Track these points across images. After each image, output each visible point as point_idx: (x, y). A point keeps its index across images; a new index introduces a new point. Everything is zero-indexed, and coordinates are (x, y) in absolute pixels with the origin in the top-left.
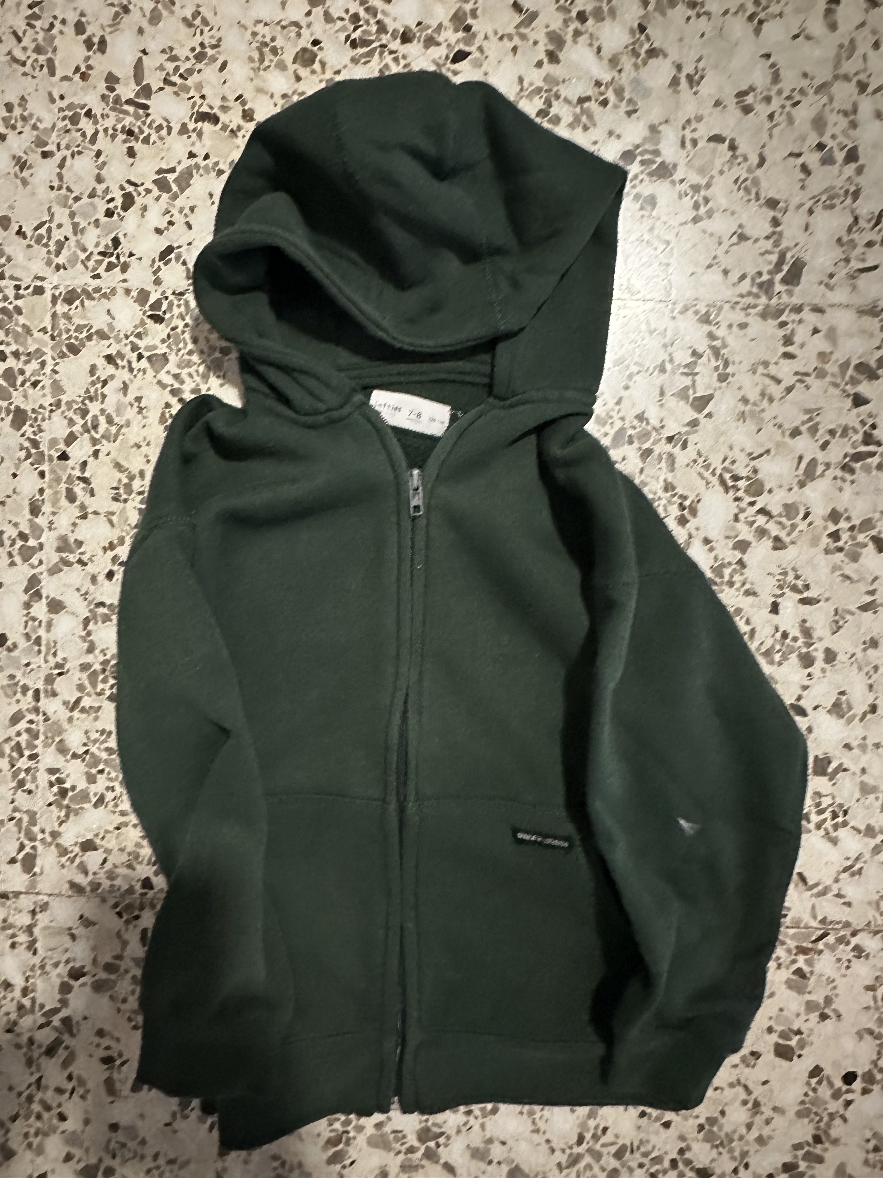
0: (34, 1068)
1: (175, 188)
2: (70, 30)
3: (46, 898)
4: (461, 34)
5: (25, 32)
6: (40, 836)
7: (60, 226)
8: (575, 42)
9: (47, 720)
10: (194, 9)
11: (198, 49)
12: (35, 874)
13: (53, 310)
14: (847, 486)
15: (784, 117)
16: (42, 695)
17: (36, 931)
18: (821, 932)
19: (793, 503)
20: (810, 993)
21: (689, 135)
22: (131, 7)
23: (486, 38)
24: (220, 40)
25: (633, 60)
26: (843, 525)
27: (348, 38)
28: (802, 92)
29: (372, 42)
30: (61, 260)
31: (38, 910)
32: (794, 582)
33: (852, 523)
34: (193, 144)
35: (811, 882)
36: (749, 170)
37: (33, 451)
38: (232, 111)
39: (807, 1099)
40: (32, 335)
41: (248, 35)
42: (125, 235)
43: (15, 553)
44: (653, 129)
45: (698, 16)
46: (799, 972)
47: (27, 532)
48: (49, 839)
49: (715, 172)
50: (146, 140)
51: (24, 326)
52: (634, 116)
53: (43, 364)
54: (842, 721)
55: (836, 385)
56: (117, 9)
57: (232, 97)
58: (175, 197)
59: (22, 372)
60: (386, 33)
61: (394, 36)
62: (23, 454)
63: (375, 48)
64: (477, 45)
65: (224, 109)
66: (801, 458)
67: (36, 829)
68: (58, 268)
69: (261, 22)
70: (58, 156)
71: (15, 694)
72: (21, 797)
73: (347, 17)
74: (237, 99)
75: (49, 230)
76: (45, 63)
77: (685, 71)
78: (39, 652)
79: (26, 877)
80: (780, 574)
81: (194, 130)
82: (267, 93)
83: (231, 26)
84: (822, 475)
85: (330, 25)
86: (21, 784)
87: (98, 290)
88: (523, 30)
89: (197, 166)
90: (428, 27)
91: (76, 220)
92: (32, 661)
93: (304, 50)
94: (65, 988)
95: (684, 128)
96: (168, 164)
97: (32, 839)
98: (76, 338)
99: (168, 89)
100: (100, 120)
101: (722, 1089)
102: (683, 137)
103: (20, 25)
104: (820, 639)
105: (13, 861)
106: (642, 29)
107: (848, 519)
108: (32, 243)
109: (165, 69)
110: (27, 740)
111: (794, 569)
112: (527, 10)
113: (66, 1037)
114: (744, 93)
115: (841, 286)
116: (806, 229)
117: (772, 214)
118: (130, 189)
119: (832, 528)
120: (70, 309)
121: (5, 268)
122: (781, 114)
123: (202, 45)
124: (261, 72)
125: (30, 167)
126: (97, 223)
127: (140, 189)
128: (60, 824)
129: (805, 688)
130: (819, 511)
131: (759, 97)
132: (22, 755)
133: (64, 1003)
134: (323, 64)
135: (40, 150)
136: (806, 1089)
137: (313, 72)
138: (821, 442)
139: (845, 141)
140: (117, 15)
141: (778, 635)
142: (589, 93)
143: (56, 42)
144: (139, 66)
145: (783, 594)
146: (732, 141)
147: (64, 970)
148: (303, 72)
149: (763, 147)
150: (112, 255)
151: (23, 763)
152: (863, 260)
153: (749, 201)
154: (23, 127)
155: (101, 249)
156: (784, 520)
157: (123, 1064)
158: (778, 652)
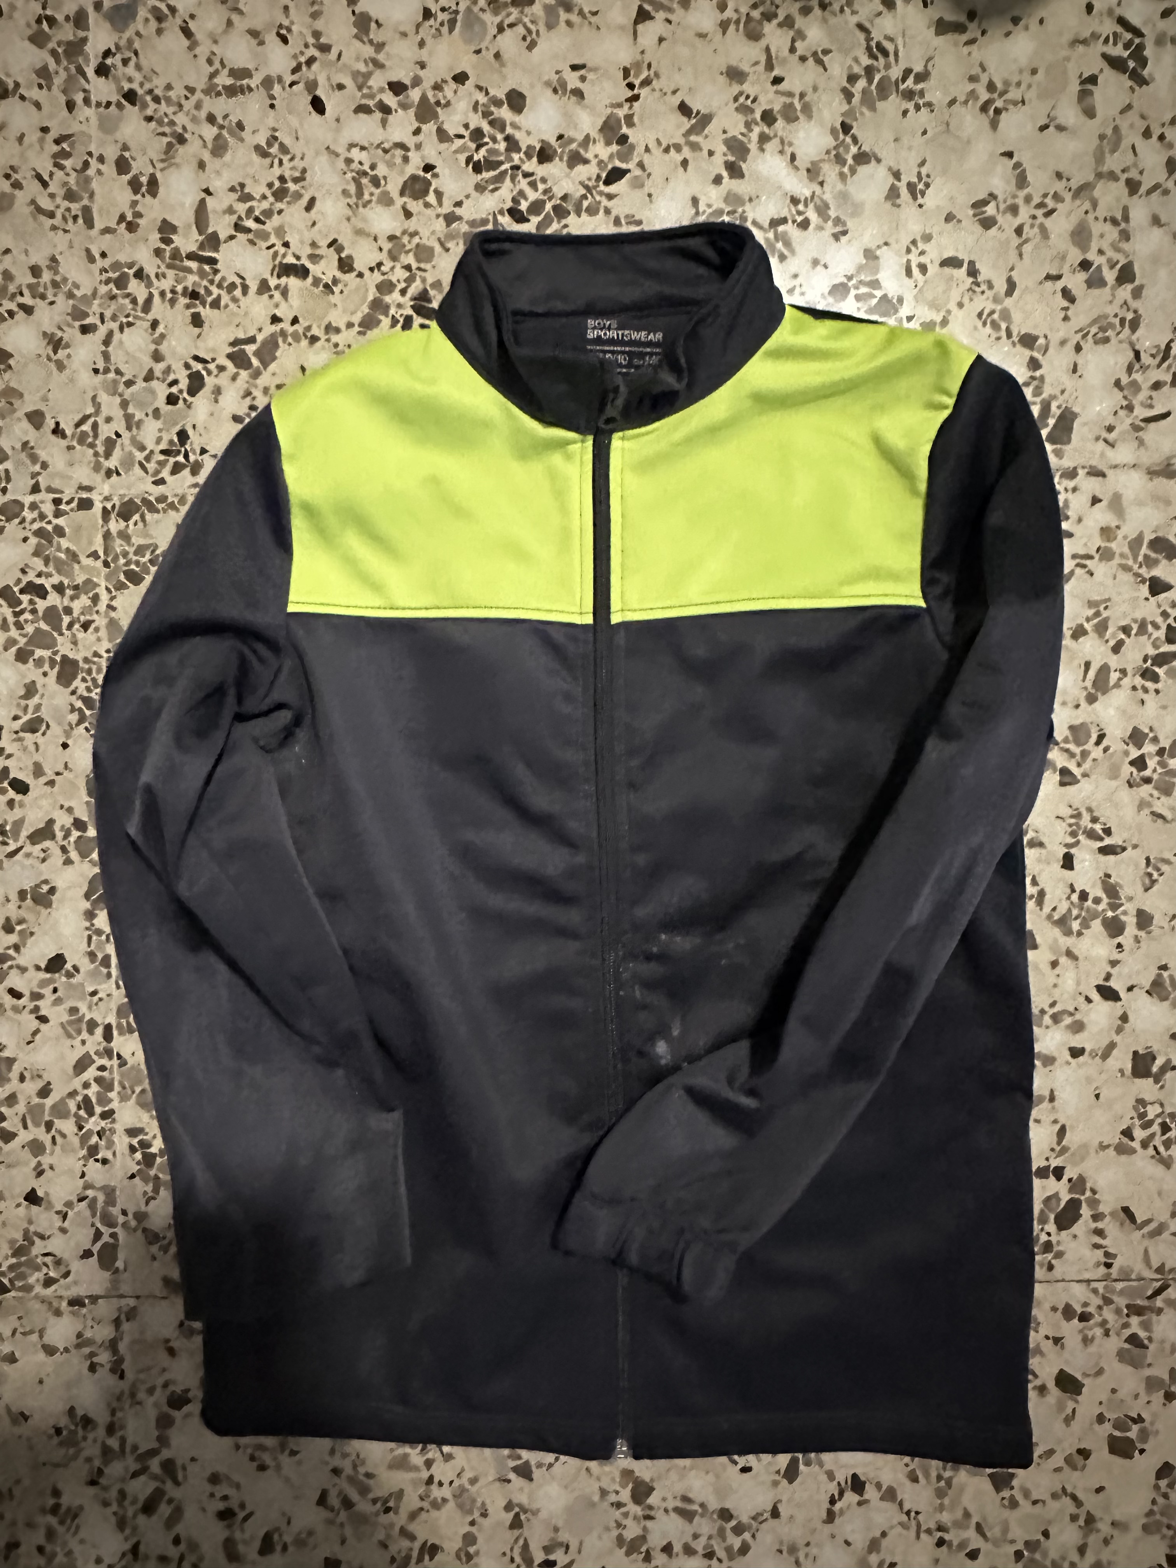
0: (128, 1531)
1: (255, 362)
2: (109, 169)
3: (132, 1302)
4: (615, 148)
5: (51, 175)
6: (121, 1219)
7: (108, 420)
8: (762, 150)
9: (123, 1063)
10: (269, 133)
11: (277, 184)
12: (117, 1271)
13: (105, 529)
14: (1149, 698)
15: (1036, 230)
16: (115, 1033)
17: (122, 1347)
18: (1158, 1284)
19: (1082, 724)
20: (1149, 1365)
21: (915, 259)
22: (186, 136)
23: (647, 150)
24: (304, 171)
25: (837, 168)
26: (1149, 748)
27: (469, 160)
28: (1057, 197)
29: (501, 163)
30: (112, 463)
31: (123, 1317)
32: (1090, 825)
33: (1161, 745)
34: (277, 306)
35: (1139, 1221)
36: (996, 300)
37: (88, 713)
38: (323, 262)
39: (1155, 1508)
40: (79, 563)
41: (341, 164)
42: (194, 427)
43: (71, 848)
44: (870, 255)
45: (918, 108)
46: (1133, 1339)
47: (85, 818)
48: (133, 1223)
49: (952, 306)
50: (216, 304)
51: (68, 550)
52: (844, 239)
53: (95, 599)
54: (1166, 1004)
55: (1126, 568)
56: (169, 139)
57: (324, 243)
58: (257, 374)
59: (68, 611)
60: (519, 150)
61: (529, 156)
62: (74, 718)
63: (506, 171)
64: (636, 160)
65: (314, 258)
66: (1087, 665)
67: (115, 1211)
68: (109, 473)
69: (356, 146)
70: (102, 331)
71: (79, 1032)
72: (94, 1169)
73: (466, 134)
74: (330, 245)
75: (95, 426)
76: (79, 213)
77: (905, 179)
78: (109, 975)
79: (107, 1275)
80: (1072, 817)
81: (277, 287)
82: (368, 235)
83: (317, 153)
84: (1117, 685)
85: (445, 145)
86: (93, 1151)
87: (162, 499)
88: (693, 138)
89: (283, 333)
90: (571, 140)
91: (131, 410)
92: (99, 987)
93: (414, 178)
94: (164, 1422)
95: (909, 251)
96: (245, 332)
97: (111, 1224)
98: (137, 563)
99: (242, 237)
100: (155, 280)
101: (1044, 1502)
102: (909, 261)
103: (45, 166)
104: (1130, 899)
105: (87, 1254)
106: (846, 128)
107: (1155, 740)
108: (75, 443)
109: (234, 212)
110: (98, 1093)
111: (1090, 810)
112: (698, 113)
113: (169, 1486)
114: (984, 203)
115: (1124, 440)
116: (1075, 370)
117: (1027, 353)
118: (198, 366)
119: (1135, 753)
120: (127, 526)
121: (40, 479)
122: (1032, 226)
123: (282, 179)
124: (361, 209)
125: (67, 346)
126: (157, 413)
127: (212, 366)
128: (147, 1203)
129: (1114, 963)
130: (1116, 732)
131: (1002, 207)
132: (91, 1113)
133: (163, 1441)
134: (439, 195)
135: (77, 324)
136: (1153, 1495)
137: (427, 205)
138: (1112, 643)
139: (1116, 256)
140: (170, 145)
141: (1075, 897)
142: (784, 213)
143: (94, 185)
144: (201, 211)
145: (1078, 842)
146: (972, 263)
147: (160, 1396)
148: (414, 206)
149: (1012, 269)
150: (179, 452)
151: (94, 1124)
152: (1151, 407)
153: (998, 339)
154: (55, 295)
155: (163, 446)
156: (1072, 747)
157: (246, 1519)
158: (1076, 918)
